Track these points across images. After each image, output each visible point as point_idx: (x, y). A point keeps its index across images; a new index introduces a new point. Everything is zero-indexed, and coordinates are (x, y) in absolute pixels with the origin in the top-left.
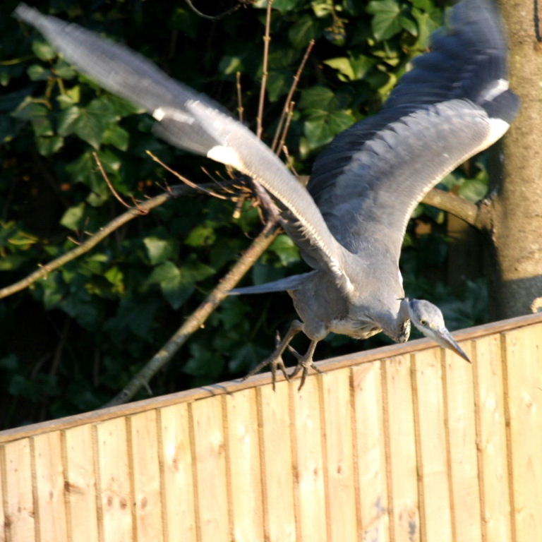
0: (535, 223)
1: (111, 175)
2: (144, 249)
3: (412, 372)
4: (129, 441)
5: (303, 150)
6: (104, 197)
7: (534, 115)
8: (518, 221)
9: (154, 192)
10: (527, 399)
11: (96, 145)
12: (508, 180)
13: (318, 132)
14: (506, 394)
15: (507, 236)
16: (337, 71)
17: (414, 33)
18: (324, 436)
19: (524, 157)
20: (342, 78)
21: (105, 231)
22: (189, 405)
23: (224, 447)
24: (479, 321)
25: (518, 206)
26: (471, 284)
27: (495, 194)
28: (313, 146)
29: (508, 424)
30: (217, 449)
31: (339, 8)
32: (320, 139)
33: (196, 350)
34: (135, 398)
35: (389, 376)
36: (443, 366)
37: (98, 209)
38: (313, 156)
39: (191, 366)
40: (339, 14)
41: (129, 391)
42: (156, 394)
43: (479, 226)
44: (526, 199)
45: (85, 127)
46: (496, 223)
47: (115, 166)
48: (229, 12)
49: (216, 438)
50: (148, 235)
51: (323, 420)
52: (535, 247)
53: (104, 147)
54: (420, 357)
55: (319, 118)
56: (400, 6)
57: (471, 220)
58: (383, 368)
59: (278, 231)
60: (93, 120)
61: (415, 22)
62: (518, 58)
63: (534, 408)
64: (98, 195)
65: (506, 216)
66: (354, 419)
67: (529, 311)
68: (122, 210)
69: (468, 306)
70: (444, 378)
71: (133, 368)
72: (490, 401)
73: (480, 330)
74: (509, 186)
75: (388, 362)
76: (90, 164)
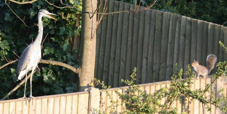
0: (87, 73)
1: (5, 55)
2: (11, 70)
3: (60, 100)
4: (3, 108)
5: (44, 55)
6: (4, 59)
7: (89, 53)
8: (84, 73)
9: (14, 60)
10: (82, 108)
11: (3, 49)
12: (83, 65)
13: (47, 51)
14: (78, 107)
15: (82, 76)
16: (52, 40)
17: (68, 34)
18: (41, 111)
19: (86, 61)
20: (53, 41)
21: (3, 66)
22: (16, 102)
23: (22, 111)
24: (74, 92)
25: (84, 70)
26: (73, 84)
27: (80, 67)
28: (46, 54)
29: (77, 112)
30: (20, 111)
31: (54, 28)
32: (47, 53)
33: (19, 91)
34: (5, 100)
35: (55, 101)
36: (66, 100)
37: (2, 61)
38: (45, 56)
39: (17, 94)
40: (54, 29)
41: (5, 98)
42: (10, 99)
43: (76, 73)
44: (86, 69)
45: (1, 45)
46: (79, 73)
47: (7, 54)
48: (32, 26)
49: (20, 109)
50: (11, 68)
51: (41, 108)
52: (87, 78)
53: (5, 50)
54: (62, 97)
55: (47, 49)
56: (66, 29)
57: (75, 72)
58: (54, 99)
59: (37, 70)
60: (3, 44)
61: (68, 32)
62: (87, 41)
63: (83, 110)
64: (3, 59)
65: (82, 72)
66: (47, 108)
67: (84, 91)
68: (7, 62)
69: (72, 88)
70: (66, 102)
71: (6, 93)
72: (74, 108)
73: (74, 93)
74: (83, 66)
75: (55, 98)
76: (2, 52)
